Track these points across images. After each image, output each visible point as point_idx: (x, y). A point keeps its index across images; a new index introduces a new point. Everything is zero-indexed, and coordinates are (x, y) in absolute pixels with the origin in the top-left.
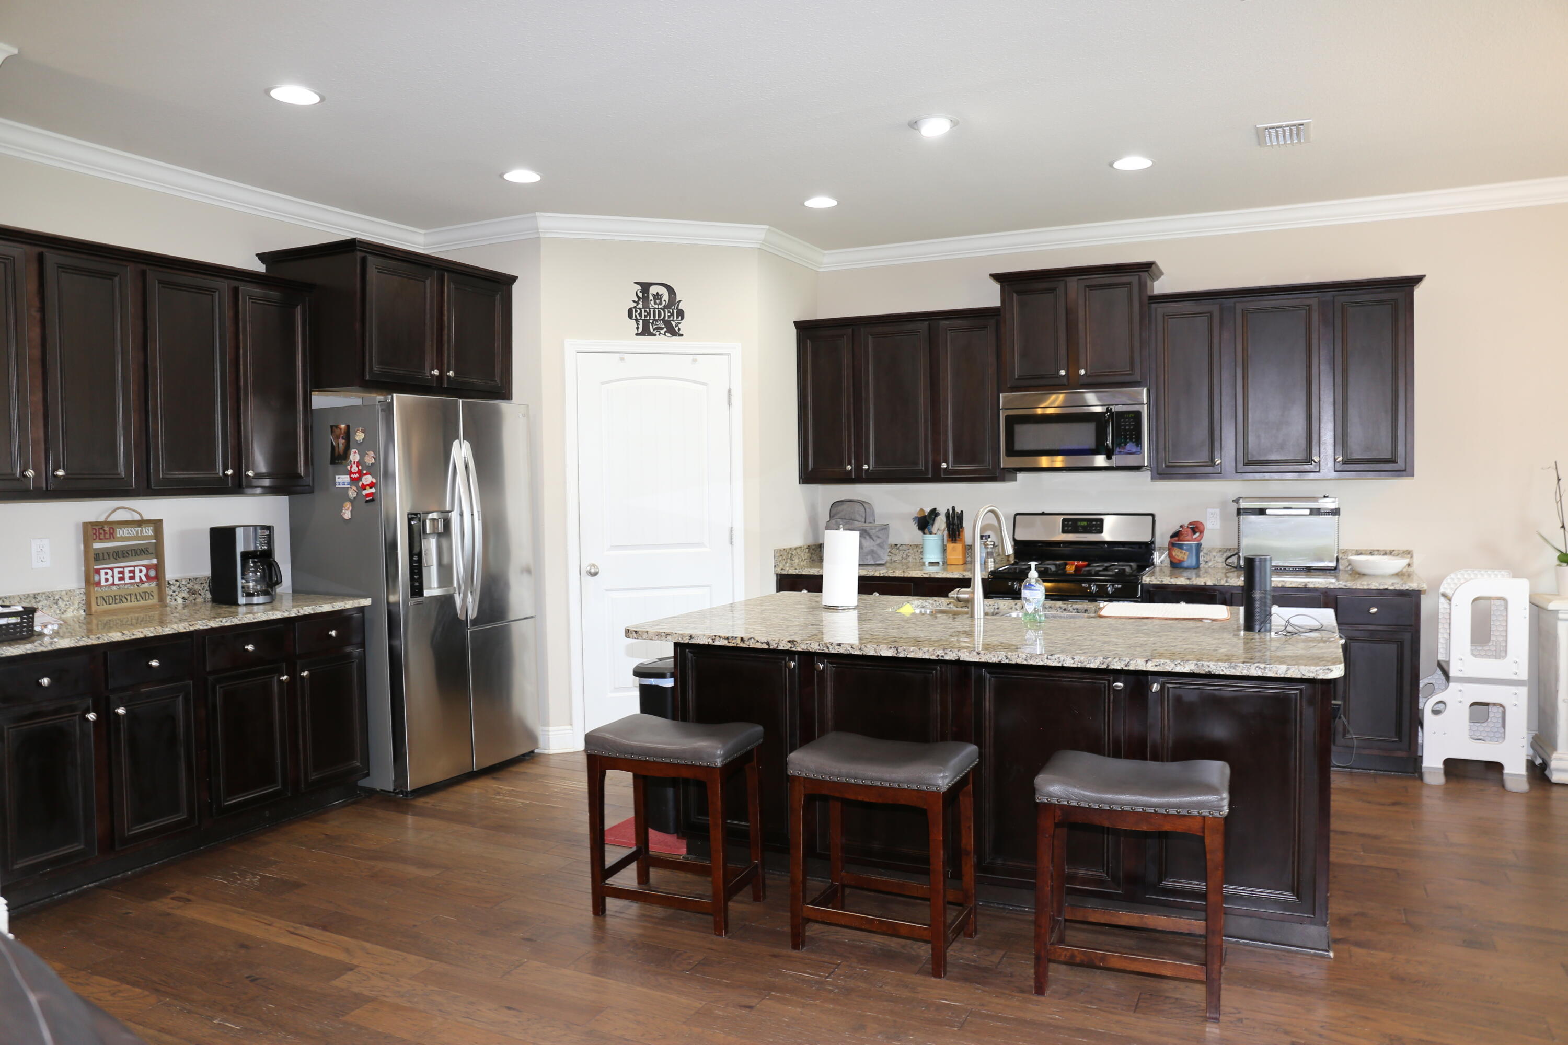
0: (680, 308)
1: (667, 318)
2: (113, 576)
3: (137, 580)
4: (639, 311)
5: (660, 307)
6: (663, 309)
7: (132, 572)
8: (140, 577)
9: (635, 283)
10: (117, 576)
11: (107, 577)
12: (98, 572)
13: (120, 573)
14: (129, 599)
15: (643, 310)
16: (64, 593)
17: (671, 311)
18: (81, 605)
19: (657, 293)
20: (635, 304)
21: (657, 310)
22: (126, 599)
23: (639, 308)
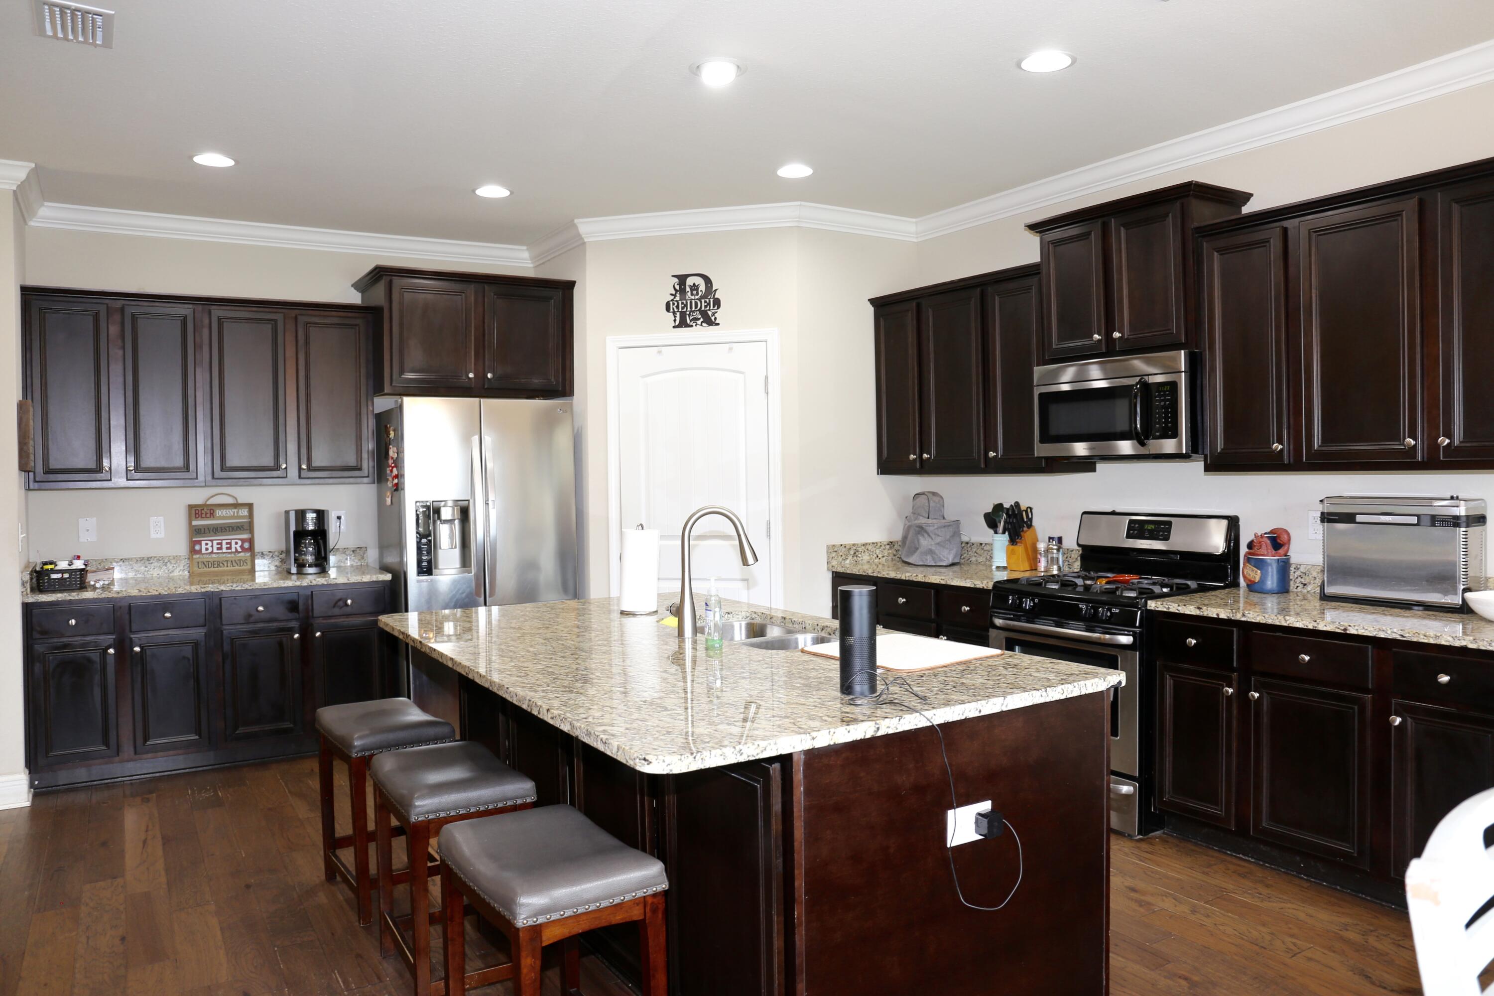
0: (716, 297)
1: (703, 308)
2: (212, 546)
3: (233, 550)
4: (676, 304)
5: (697, 297)
6: (700, 299)
7: (230, 543)
8: (236, 548)
9: (673, 276)
10: (215, 546)
11: (207, 547)
12: (199, 542)
13: (218, 544)
14: (226, 564)
15: (680, 302)
16: (171, 558)
17: (708, 300)
18: (186, 568)
19: (694, 284)
20: (673, 297)
21: (693, 302)
22: (223, 564)
23: (676, 301)
